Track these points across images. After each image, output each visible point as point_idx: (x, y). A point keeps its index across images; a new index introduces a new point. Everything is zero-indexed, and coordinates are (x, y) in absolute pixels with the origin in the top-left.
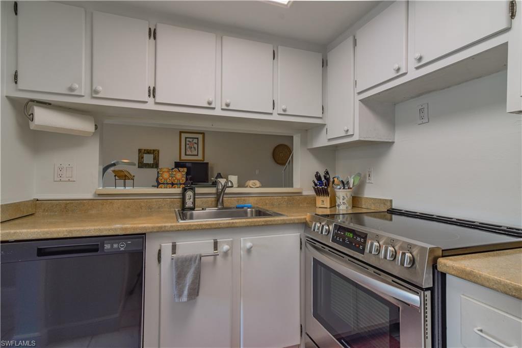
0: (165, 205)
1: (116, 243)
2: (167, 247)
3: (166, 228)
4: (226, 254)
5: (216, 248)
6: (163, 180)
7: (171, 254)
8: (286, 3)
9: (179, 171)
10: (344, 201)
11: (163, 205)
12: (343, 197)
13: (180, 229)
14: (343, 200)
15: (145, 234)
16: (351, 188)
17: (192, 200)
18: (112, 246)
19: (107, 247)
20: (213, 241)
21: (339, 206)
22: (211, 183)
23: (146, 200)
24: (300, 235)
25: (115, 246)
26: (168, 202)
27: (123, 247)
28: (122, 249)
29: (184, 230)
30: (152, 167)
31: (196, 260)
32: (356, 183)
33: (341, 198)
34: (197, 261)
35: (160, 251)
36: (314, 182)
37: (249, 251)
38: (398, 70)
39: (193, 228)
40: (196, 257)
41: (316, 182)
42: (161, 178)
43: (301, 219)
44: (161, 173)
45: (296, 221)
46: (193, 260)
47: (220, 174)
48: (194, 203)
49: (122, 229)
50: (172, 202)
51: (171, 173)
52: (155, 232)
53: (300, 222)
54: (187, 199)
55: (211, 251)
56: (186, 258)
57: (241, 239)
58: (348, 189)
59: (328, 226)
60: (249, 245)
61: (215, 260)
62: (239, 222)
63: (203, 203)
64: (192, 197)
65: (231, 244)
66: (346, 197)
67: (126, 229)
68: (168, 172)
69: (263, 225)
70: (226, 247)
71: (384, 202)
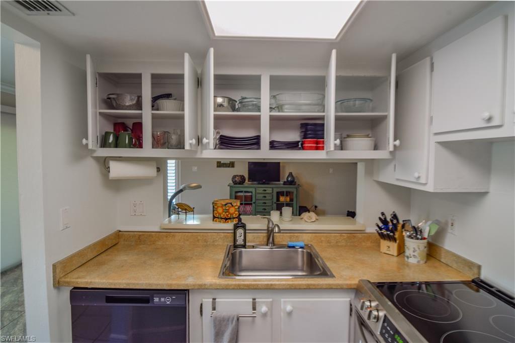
0: (219, 239)
1: (163, 297)
2: (207, 302)
3: (206, 286)
4: (265, 315)
5: (254, 309)
6: (217, 214)
7: (211, 310)
8: (334, 37)
9: (233, 206)
10: (414, 254)
11: (217, 239)
12: (414, 248)
13: (218, 288)
14: (414, 252)
15: (188, 290)
16: (425, 239)
17: (242, 237)
18: (160, 299)
19: (156, 300)
20: (251, 300)
21: (408, 257)
22: (282, 183)
23: (202, 234)
24: (350, 301)
25: (163, 299)
26: (222, 236)
27: (169, 301)
28: (168, 303)
29: (223, 289)
30: (229, 167)
31: (232, 321)
32: (433, 233)
33: (412, 250)
34: (234, 322)
35: (201, 305)
36: (378, 226)
37: (290, 314)
38: (490, 119)
39: (231, 288)
40: (233, 318)
41: (381, 225)
42: (216, 212)
43: (351, 285)
44: (216, 207)
45: (345, 287)
46: (230, 320)
47: (291, 173)
48: (245, 240)
49: (168, 285)
50: (225, 236)
51: (224, 208)
52: (196, 289)
53: (350, 287)
54: (237, 237)
55: (249, 311)
56: (223, 318)
57: (282, 300)
58: (421, 239)
59: (378, 311)
60: (289, 308)
61: (253, 322)
62: (279, 284)
63: (254, 238)
64: (243, 235)
65: (271, 306)
66: (417, 249)
67: (171, 285)
68: (222, 207)
69: (305, 289)
70: (264, 309)
71: (470, 265)
